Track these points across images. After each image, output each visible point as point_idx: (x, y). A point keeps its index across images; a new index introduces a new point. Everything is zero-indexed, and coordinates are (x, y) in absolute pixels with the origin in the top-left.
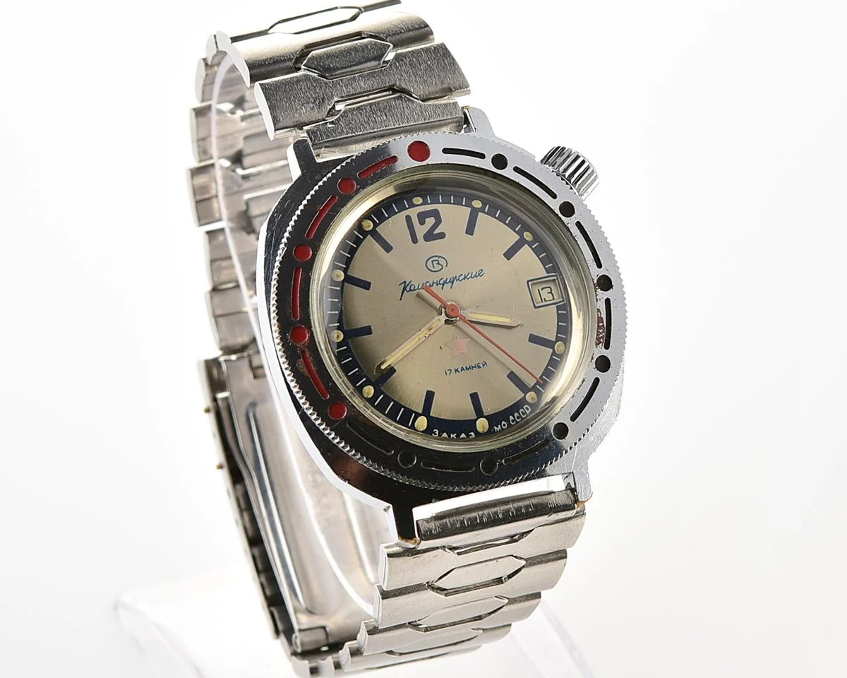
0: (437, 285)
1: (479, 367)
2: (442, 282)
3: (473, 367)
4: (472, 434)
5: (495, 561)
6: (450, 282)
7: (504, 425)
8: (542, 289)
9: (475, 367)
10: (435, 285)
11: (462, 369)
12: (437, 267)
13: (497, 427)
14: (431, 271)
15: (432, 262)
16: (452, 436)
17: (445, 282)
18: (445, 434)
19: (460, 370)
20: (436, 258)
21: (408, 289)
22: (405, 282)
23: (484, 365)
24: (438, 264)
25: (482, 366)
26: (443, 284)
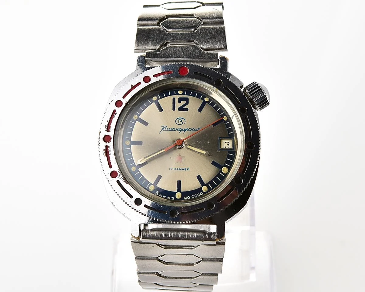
0: (178, 130)
1: (185, 170)
2: (180, 130)
3: (182, 169)
4: (173, 198)
5: (186, 255)
6: (184, 130)
7: (189, 198)
8: (226, 142)
9: (184, 169)
10: (177, 130)
11: (178, 169)
12: (180, 123)
13: (185, 198)
14: (177, 124)
15: (179, 120)
16: (164, 196)
17: (182, 130)
18: (161, 195)
19: (176, 169)
20: (181, 119)
21: (164, 129)
22: (164, 126)
23: (188, 170)
24: (181, 121)
25: (187, 169)
26: (181, 131)
